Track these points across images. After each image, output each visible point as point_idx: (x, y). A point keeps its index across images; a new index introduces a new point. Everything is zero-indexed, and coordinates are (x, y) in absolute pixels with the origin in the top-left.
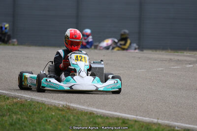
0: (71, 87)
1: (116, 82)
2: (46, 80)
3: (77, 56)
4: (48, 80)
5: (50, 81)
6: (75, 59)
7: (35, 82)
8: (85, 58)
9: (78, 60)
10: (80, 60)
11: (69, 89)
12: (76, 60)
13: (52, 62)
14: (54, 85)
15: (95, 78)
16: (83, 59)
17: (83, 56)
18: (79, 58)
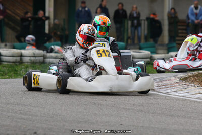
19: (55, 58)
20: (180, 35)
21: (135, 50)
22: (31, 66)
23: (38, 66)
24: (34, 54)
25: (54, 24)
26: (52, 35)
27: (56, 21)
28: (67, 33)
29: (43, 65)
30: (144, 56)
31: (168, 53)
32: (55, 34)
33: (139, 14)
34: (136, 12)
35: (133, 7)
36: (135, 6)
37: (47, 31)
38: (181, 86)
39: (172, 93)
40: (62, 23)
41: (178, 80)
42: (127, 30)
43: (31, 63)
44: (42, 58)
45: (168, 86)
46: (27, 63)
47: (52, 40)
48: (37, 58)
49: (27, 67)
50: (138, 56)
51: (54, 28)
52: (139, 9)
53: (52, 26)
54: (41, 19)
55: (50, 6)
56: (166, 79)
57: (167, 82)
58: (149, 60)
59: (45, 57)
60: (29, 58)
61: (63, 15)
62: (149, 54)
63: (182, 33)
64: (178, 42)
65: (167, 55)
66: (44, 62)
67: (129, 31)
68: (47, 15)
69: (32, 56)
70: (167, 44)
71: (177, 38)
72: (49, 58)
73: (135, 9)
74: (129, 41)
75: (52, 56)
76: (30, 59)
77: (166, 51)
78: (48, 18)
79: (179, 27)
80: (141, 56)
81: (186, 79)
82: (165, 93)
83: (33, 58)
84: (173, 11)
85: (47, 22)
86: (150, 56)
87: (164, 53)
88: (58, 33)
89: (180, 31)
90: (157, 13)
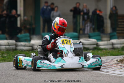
0: (61, 66)
1: (97, 60)
2: (41, 61)
3: (63, 40)
4: (42, 62)
5: (44, 62)
6: (61, 43)
7: (30, 63)
8: (69, 41)
9: (64, 43)
10: (66, 44)
11: (60, 68)
12: (63, 43)
13: (41, 46)
14: (48, 66)
15: (80, 58)
16: (68, 43)
17: (68, 39)
18: (65, 42)
19: (25, 46)
20: (120, 26)
21: (84, 39)
22: (6, 53)
23: (12, 53)
24: (8, 43)
25: (24, 20)
26: (23, 28)
27: (25, 18)
28: (34, 26)
29: (15, 51)
30: (91, 43)
31: (110, 40)
32: (25, 27)
33: (88, 11)
34: (86, 10)
35: (84, 6)
36: (85, 4)
37: (19, 25)
38: (118, 67)
39: (111, 72)
40: (30, 19)
41: (116, 61)
42: (79, 23)
43: (6, 50)
44: (15, 46)
45: (108, 67)
46: (3, 50)
47: (23, 32)
48: (11, 46)
49: (3, 53)
50: (87, 43)
51: (24, 23)
52: (89, 7)
53: (22, 21)
54: (14, 16)
55: (20, 6)
56: (107, 61)
57: (107, 64)
58: (95, 46)
59: (16, 45)
60: (4, 46)
61: (31, 13)
62: (95, 42)
63: (121, 25)
64: (118, 32)
65: (109, 42)
66: (16, 49)
67: (81, 24)
68: (19, 13)
69: (7, 45)
70: (110, 34)
71: (118, 29)
72: (20, 46)
73: (85, 7)
74: (81, 32)
75: (22, 45)
76: (5, 48)
77: (108, 39)
78: (19, 15)
79: (119, 20)
80: (90, 43)
81: (122, 61)
82: (106, 72)
83: (7, 47)
84: (114, 8)
85: (19, 19)
86: (96, 43)
87: (107, 41)
88: (28, 27)
89: (119, 23)
90: (102, 10)
